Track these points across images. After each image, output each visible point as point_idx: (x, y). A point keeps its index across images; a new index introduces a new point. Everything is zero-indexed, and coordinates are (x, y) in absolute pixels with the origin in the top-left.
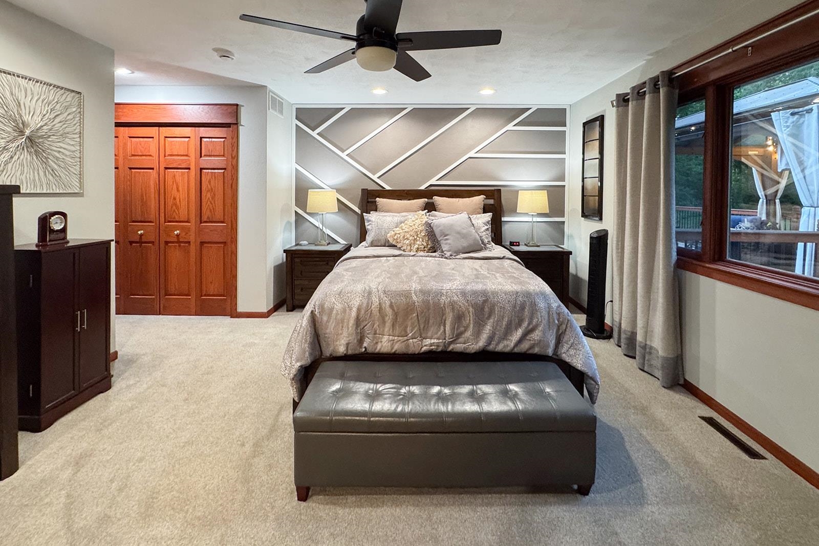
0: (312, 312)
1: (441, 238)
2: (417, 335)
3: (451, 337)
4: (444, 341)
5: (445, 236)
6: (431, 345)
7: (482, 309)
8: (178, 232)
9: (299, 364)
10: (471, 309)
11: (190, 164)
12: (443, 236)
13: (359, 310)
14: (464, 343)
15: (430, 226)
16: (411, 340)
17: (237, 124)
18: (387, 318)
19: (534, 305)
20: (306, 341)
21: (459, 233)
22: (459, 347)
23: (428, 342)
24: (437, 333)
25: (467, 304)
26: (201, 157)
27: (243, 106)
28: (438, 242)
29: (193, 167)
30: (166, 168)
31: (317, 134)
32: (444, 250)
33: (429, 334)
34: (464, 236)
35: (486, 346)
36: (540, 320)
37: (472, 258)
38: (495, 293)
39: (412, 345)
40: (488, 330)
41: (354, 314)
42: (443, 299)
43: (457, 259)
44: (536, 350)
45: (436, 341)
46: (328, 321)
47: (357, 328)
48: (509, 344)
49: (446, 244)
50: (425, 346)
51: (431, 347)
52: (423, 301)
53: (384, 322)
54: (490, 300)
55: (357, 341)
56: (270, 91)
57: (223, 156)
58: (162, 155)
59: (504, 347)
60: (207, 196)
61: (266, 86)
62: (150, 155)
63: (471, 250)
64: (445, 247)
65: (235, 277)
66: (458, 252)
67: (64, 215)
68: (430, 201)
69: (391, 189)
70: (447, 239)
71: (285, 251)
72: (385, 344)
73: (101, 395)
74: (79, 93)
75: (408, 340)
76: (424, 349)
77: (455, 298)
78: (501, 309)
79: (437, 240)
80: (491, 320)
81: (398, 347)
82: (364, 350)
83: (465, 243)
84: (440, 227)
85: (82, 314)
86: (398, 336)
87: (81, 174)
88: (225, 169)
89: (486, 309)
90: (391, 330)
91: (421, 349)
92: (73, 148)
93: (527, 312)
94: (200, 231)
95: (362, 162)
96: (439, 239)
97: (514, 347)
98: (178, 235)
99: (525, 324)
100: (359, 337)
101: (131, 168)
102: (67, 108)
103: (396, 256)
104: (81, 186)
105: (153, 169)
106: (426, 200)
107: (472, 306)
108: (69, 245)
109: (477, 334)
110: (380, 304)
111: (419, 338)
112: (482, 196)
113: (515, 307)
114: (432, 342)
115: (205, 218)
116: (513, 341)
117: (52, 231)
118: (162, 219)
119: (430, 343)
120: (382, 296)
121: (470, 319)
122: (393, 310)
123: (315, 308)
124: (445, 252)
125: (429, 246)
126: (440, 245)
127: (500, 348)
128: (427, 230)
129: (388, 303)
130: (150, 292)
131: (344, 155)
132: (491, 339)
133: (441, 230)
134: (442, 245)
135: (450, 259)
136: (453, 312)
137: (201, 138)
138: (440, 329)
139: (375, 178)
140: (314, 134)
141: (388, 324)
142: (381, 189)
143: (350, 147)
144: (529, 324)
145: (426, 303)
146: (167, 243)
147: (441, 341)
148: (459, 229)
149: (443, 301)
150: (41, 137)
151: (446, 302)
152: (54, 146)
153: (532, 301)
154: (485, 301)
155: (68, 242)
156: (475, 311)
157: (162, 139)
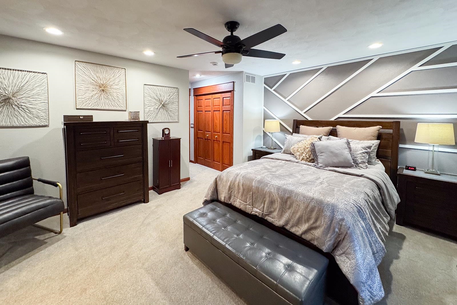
0: (216, 178)
1: (318, 154)
2: (251, 204)
3: (266, 211)
4: (262, 212)
5: (321, 153)
6: (256, 212)
7: (286, 202)
8: (217, 136)
9: (205, 199)
10: (279, 200)
11: (220, 109)
12: (320, 153)
13: (231, 183)
14: (272, 218)
15: (314, 145)
16: (248, 206)
17: (233, 90)
18: (240, 190)
19: (321, 211)
20: (211, 190)
21: (332, 152)
22: (269, 219)
23: (255, 209)
24: (260, 207)
25: (277, 196)
26: (223, 106)
27: (235, 82)
28: (317, 156)
29: (221, 110)
30: (214, 111)
31: (273, 90)
32: (319, 162)
33: (256, 206)
34: (336, 155)
35: (284, 225)
36: (322, 223)
37: (336, 171)
38: (297, 194)
39: (247, 208)
40: (286, 216)
41: (229, 184)
42: (266, 189)
43: (324, 169)
44: (315, 243)
45: (258, 211)
46: (220, 184)
47: (229, 191)
48: (298, 230)
49: (321, 158)
50: (254, 211)
51: (256, 213)
52: (256, 187)
53: (239, 192)
54: (292, 198)
55: (228, 197)
56: (246, 73)
57: (230, 105)
58: (213, 106)
59: (296, 231)
60: (225, 122)
61: (243, 71)
62: (210, 106)
63: (340, 166)
64: (320, 160)
65: (232, 158)
66: (327, 166)
67: (168, 129)
68: (334, 128)
69: (312, 120)
70: (322, 155)
71: (252, 150)
72: (238, 203)
73: (177, 190)
74: (177, 88)
75: (247, 205)
76: (253, 213)
77: (272, 190)
78: (297, 205)
79: (316, 155)
80: (290, 211)
81: (242, 207)
82: (230, 203)
83: (336, 160)
84: (318, 146)
85: (171, 162)
86: (243, 201)
87: (178, 115)
88: (230, 111)
89: (288, 203)
90: (241, 197)
91: (251, 212)
92: (176, 107)
93: (314, 215)
94: (223, 136)
95: (296, 104)
96: (317, 155)
97: (302, 234)
98: (217, 138)
99: (311, 222)
100: (229, 196)
101: (206, 111)
102: (174, 93)
103: (287, 161)
104: (178, 119)
105: (210, 111)
106: (332, 127)
107: (280, 198)
108: (171, 138)
109: (281, 216)
110: (239, 182)
111: (251, 206)
112: (378, 127)
113: (307, 207)
114: (257, 211)
115: (224, 132)
116: (302, 230)
117: (165, 134)
118: (213, 132)
119: (256, 211)
120: (241, 179)
121: (277, 205)
122: (243, 188)
123: (218, 177)
124: (319, 164)
125: (310, 158)
126: (317, 159)
127: (293, 230)
128: (311, 147)
129: (242, 183)
130: (210, 159)
131: (286, 101)
132: (287, 223)
133: (319, 149)
134: (318, 159)
135: (319, 169)
136: (269, 198)
137: (223, 98)
138: (261, 205)
139: (302, 113)
140: (272, 90)
141: (240, 194)
142: (306, 120)
143: (289, 96)
144: (314, 223)
145: (257, 188)
146: (214, 140)
147: (261, 212)
148: (333, 150)
149: (266, 190)
150: (167, 104)
151: (267, 191)
152: (170, 106)
153: (321, 208)
154: (288, 198)
155: (170, 138)
156: (281, 202)
157: (213, 99)
